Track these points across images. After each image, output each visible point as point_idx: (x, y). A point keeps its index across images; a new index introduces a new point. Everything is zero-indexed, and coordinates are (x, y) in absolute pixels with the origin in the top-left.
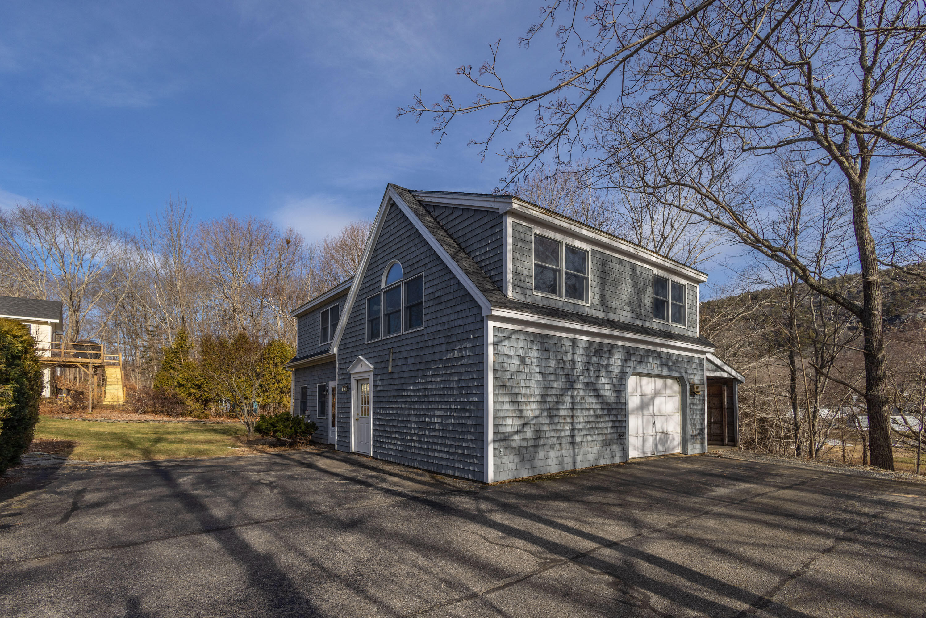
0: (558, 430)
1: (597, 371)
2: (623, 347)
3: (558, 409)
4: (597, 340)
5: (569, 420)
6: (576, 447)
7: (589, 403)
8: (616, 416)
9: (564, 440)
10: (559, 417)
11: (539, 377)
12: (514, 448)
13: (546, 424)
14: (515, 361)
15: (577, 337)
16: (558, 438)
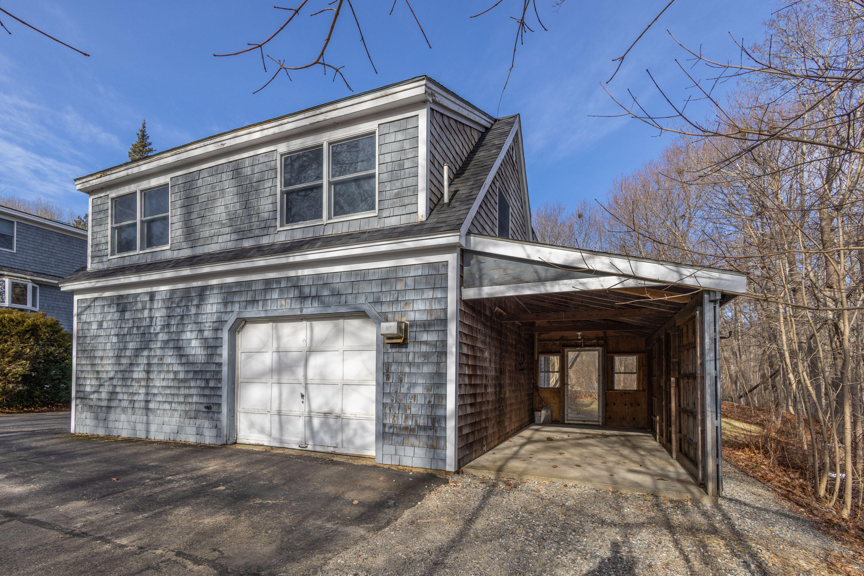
0: (131, 393)
1: (181, 323)
2: (221, 286)
3: (133, 371)
4: (181, 286)
5: (143, 383)
6: (150, 414)
7: (168, 365)
8: (207, 381)
9: (137, 405)
10: (133, 379)
11: (115, 339)
12: (91, 406)
13: (120, 386)
14: (94, 326)
15: (155, 289)
16: (131, 401)
